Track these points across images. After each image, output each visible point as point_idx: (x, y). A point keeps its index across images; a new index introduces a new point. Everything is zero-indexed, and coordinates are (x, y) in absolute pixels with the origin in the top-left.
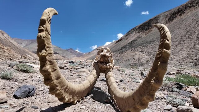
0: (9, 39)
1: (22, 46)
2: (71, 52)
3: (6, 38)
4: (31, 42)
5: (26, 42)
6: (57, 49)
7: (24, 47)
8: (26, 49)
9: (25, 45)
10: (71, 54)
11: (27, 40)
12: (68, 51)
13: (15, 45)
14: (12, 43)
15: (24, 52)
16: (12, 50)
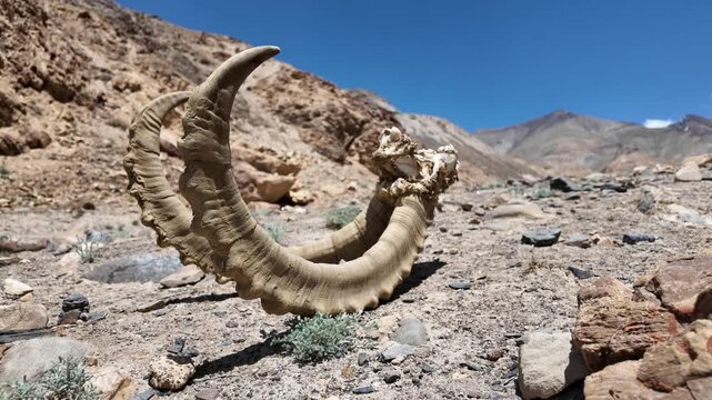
0: (462, 138)
1: (500, 151)
2: (694, 133)
3: (454, 136)
4: (526, 130)
5: (512, 134)
6: (629, 133)
7: (509, 151)
8: (516, 157)
9: (510, 145)
10: (696, 139)
11: (515, 128)
12: (681, 131)
13: (480, 153)
14: (472, 149)
15: (511, 167)
16: (473, 169)
